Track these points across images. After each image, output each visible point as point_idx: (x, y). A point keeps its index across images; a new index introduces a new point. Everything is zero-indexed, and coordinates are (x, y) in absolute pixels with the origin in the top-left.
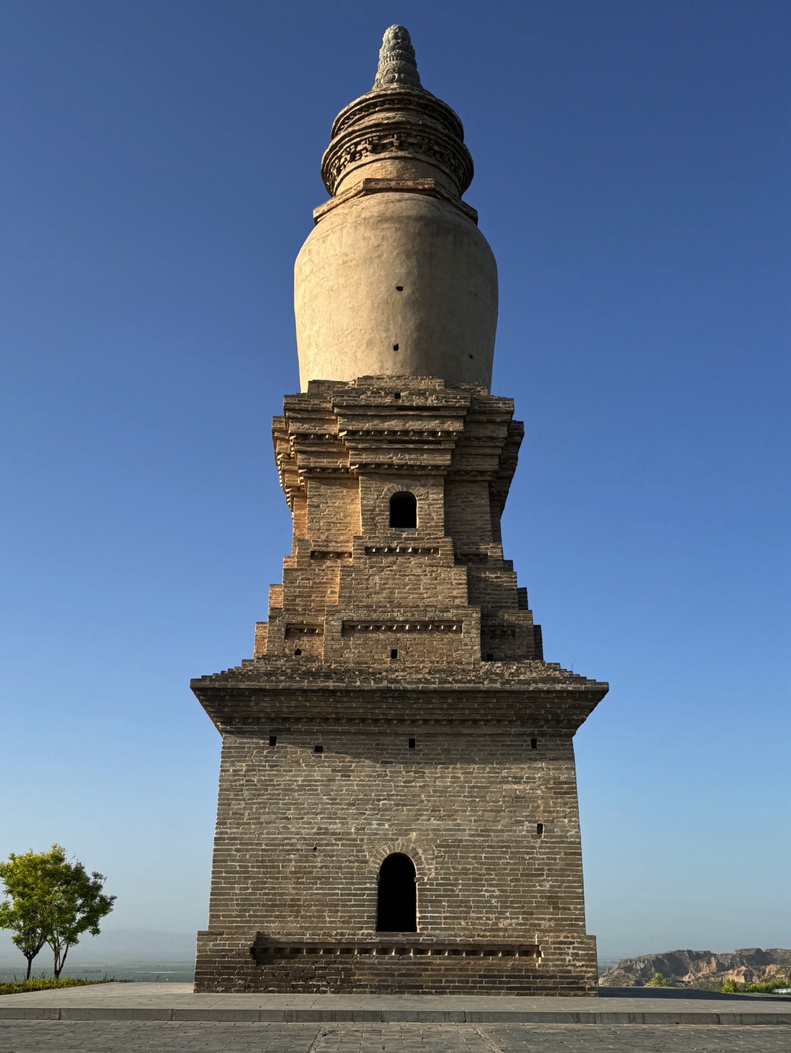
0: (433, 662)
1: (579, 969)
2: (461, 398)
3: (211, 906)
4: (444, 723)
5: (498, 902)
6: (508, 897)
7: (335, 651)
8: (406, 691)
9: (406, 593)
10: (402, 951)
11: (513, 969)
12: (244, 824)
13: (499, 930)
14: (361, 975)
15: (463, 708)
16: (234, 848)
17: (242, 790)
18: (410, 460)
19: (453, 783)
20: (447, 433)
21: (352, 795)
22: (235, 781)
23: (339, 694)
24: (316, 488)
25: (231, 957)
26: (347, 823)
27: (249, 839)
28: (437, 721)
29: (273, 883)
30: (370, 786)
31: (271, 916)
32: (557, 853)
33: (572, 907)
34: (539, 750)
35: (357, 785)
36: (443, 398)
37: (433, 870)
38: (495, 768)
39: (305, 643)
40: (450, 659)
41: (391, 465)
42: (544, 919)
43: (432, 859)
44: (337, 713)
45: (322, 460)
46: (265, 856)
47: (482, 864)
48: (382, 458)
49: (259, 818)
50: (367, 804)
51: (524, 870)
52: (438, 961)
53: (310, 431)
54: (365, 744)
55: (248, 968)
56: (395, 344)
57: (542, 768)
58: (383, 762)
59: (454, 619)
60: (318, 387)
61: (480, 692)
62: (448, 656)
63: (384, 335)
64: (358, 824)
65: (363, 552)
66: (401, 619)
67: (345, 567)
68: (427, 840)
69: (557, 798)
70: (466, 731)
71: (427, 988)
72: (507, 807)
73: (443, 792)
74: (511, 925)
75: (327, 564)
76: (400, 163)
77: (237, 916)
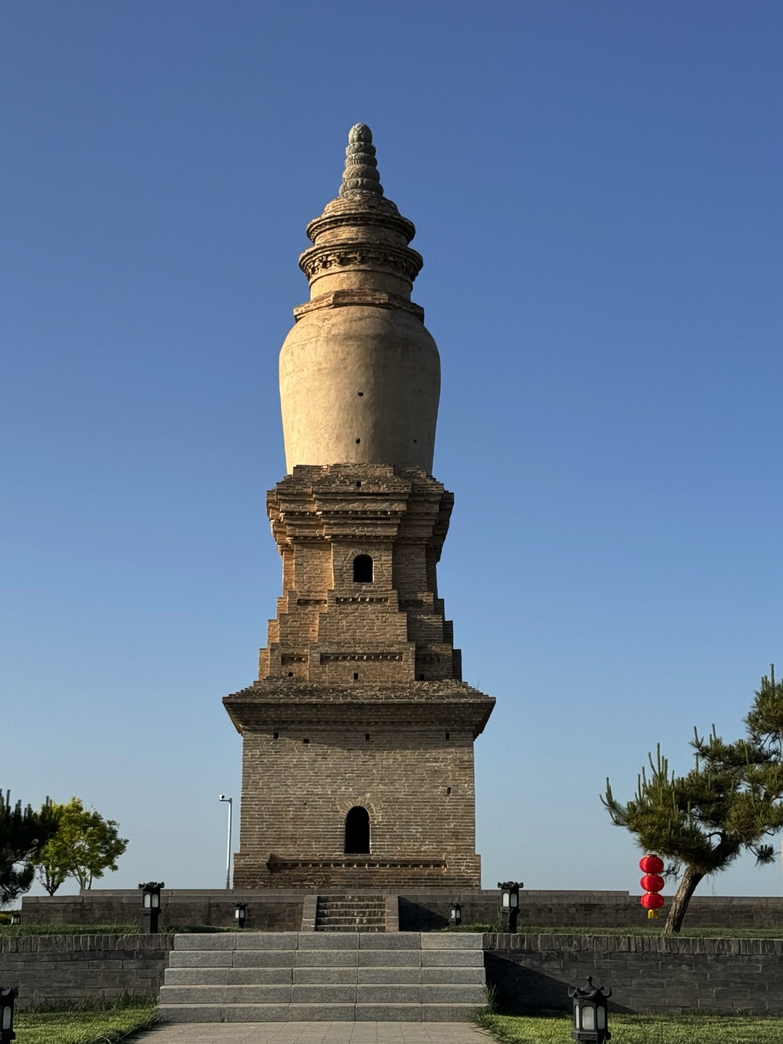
0: (382, 682)
1: (469, 874)
2: (405, 486)
3: (241, 838)
4: (389, 724)
5: (420, 835)
6: (427, 832)
7: (316, 674)
8: (363, 704)
9: (364, 632)
10: (361, 865)
11: (429, 875)
12: (259, 788)
13: (421, 852)
14: (335, 878)
15: (401, 715)
16: (254, 803)
17: (257, 767)
18: (368, 532)
19: (394, 762)
20: (395, 512)
21: (328, 771)
22: (253, 761)
23: (319, 706)
24: (300, 550)
25: (255, 868)
26: (326, 788)
27: (263, 798)
28: (384, 723)
29: (279, 825)
30: (340, 764)
31: (279, 845)
32: (459, 806)
33: (467, 838)
34: (451, 740)
35: (332, 764)
36: (392, 486)
37: (380, 817)
38: (422, 753)
39: (295, 667)
40: (394, 680)
41: (354, 536)
42: (449, 845)
43: (380, 810)
44: (318, 718)
45: (304, 530)
46: (274, 808)
47: (412, 812)
48: (347, 531)
49: (269, 785)
50: (338, 776)
51: (438, 816)
52: (383, 871)
53: (295, 510)
54: (337, 738)
55: (266, 875)
56: (357, 438)
57: (452, 752)
58: (348, 749)
59: (397, 652)
60: (301, 471)
61: (412, 704)
62: (392, 678)
63: (349, 431)
64: (332, 788)
65: (335, 601)
66: (361, 652)
67: (322, 614)
68: (376, 798)
69: (461, 771)
70: (403, 729)
71: (376, 885)
72: (428, 777)
73: (388, 768)
74: (429, 849)
75: (309, 609)
76: (362, 274)
77: (257, 844)
